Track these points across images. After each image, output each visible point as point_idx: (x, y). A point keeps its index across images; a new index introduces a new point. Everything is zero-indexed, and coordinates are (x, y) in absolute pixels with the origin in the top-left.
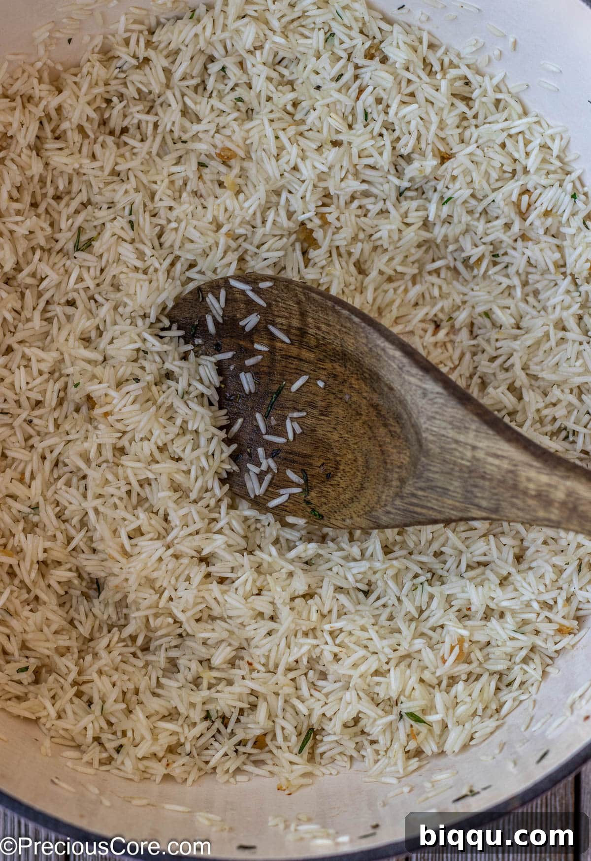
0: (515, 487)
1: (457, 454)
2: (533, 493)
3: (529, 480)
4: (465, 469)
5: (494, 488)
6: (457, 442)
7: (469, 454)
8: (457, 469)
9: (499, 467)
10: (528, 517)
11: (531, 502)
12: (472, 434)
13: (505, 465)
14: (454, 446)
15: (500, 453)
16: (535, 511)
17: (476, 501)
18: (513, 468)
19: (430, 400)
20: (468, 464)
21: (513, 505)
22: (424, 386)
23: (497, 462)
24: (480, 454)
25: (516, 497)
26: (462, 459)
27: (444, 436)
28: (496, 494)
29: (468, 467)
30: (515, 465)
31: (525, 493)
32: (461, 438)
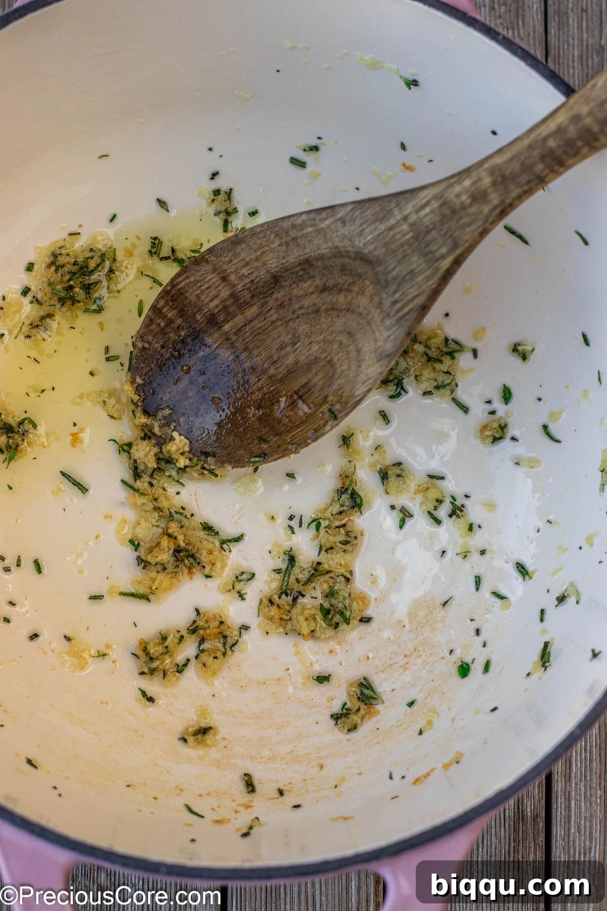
0: (454, 212)
1: (398, 236)
2: (468, 201)
3: (458, 196)
4: (412, 241)
5: (441, 230)
6: (391, 228)
7: (405, 227)
8: (406, 247)
9: (432, 212)
10: (480, 223)
11: (472, 210)
12: (396, 212)
13: (435, 205)
14: (392, 233)
15: (424, 201)
16: (481, 212)
17: (438, 254)
18: (442, 201)
19: (350, 221)
20: (411, 234)
21: (463, 227)
22: (339, 216)
23: (428, 210)
24: (413, 218)
25: (461, 218)
26: (404, 236)
27: (379, 235)
28: (446, 233)
29: (412, 237)
30: (441, 197)
31: (464, 208)
32: (392, 222)
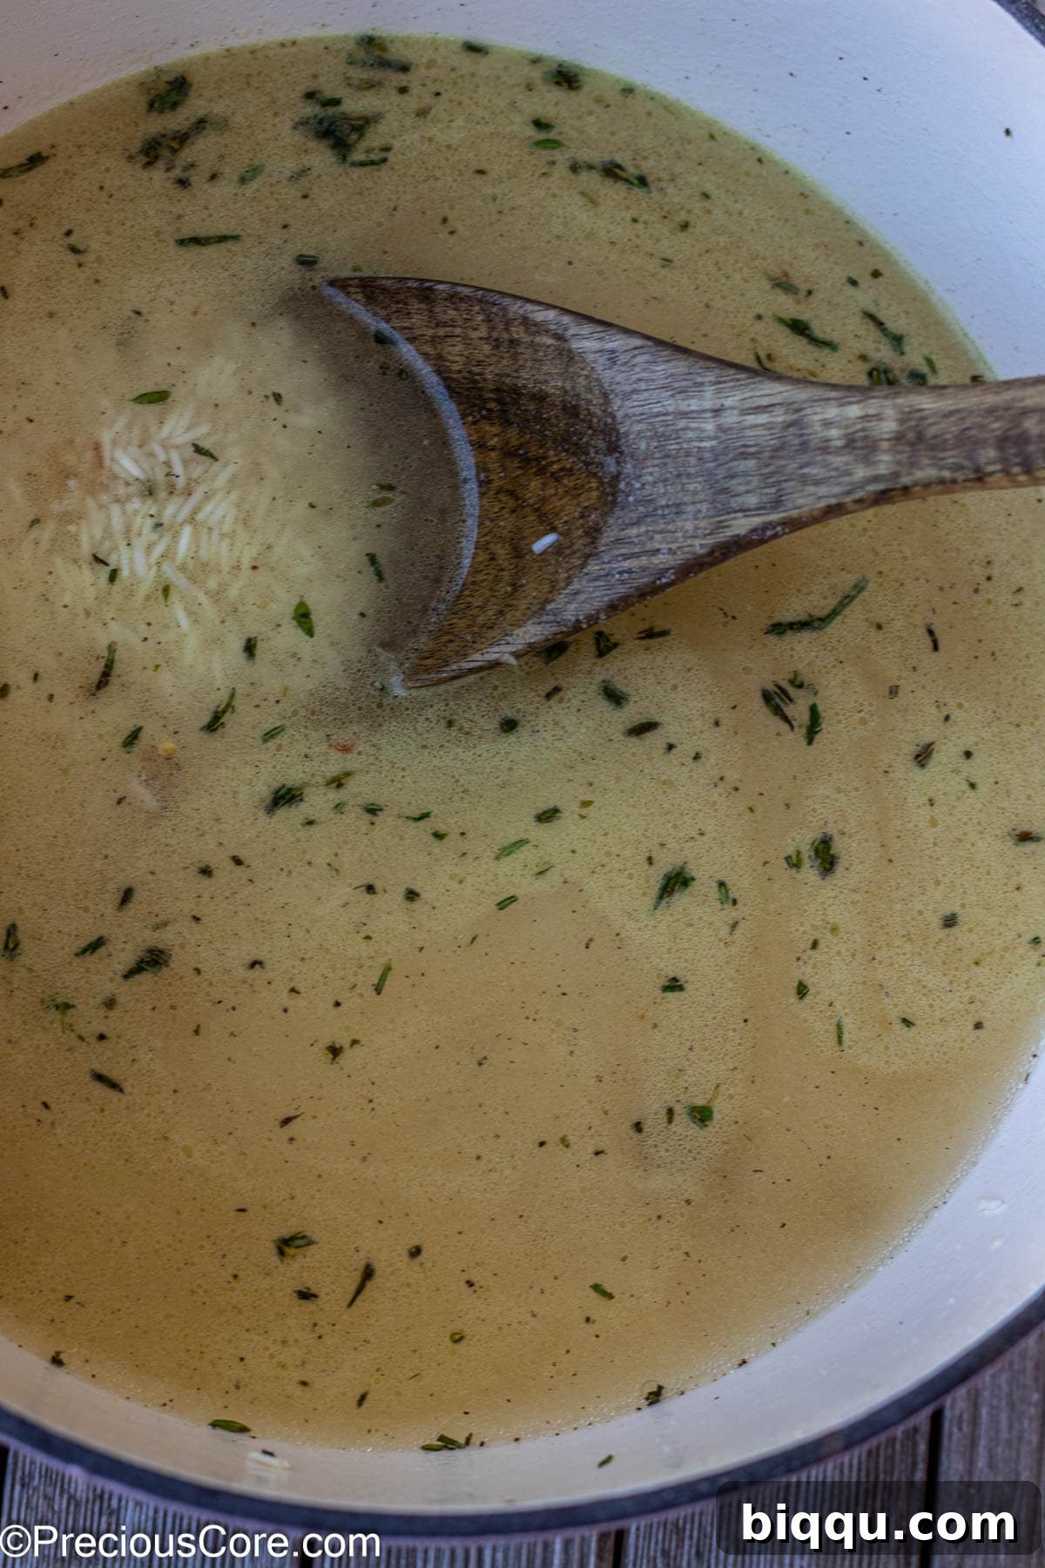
0: (804, 446)
1: (691, 434)
2: (839, 443)
3: (827, 424)
4: (707, 455)
5: (767, 465)
6: (684, 415)
7: (710, 426)
8: (693, 460)
9: (769, 427)
10: (836, 490)
11: (837, 461)
12: (709, 392)
13: (780, 417)
14: (682, 424)
15: (765, 401)
16: (848, 473)
17: (735, 503)
18: (795, 417)
19: (624, 364)
20: (714, 443)
21: (805, 480)
22: (609, 346)
23: (763, 419)
24: (730, 419)
25: (807, 464)
26: (701, 440)
27: (658, 415)
28: (771, 474)
29: (712, 449)
30: (798, 411)
31: (825, 449)
32: (694, 405)
